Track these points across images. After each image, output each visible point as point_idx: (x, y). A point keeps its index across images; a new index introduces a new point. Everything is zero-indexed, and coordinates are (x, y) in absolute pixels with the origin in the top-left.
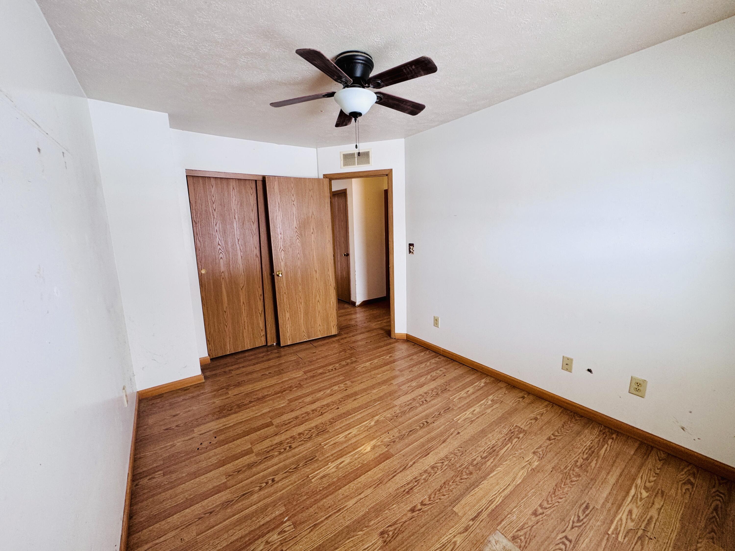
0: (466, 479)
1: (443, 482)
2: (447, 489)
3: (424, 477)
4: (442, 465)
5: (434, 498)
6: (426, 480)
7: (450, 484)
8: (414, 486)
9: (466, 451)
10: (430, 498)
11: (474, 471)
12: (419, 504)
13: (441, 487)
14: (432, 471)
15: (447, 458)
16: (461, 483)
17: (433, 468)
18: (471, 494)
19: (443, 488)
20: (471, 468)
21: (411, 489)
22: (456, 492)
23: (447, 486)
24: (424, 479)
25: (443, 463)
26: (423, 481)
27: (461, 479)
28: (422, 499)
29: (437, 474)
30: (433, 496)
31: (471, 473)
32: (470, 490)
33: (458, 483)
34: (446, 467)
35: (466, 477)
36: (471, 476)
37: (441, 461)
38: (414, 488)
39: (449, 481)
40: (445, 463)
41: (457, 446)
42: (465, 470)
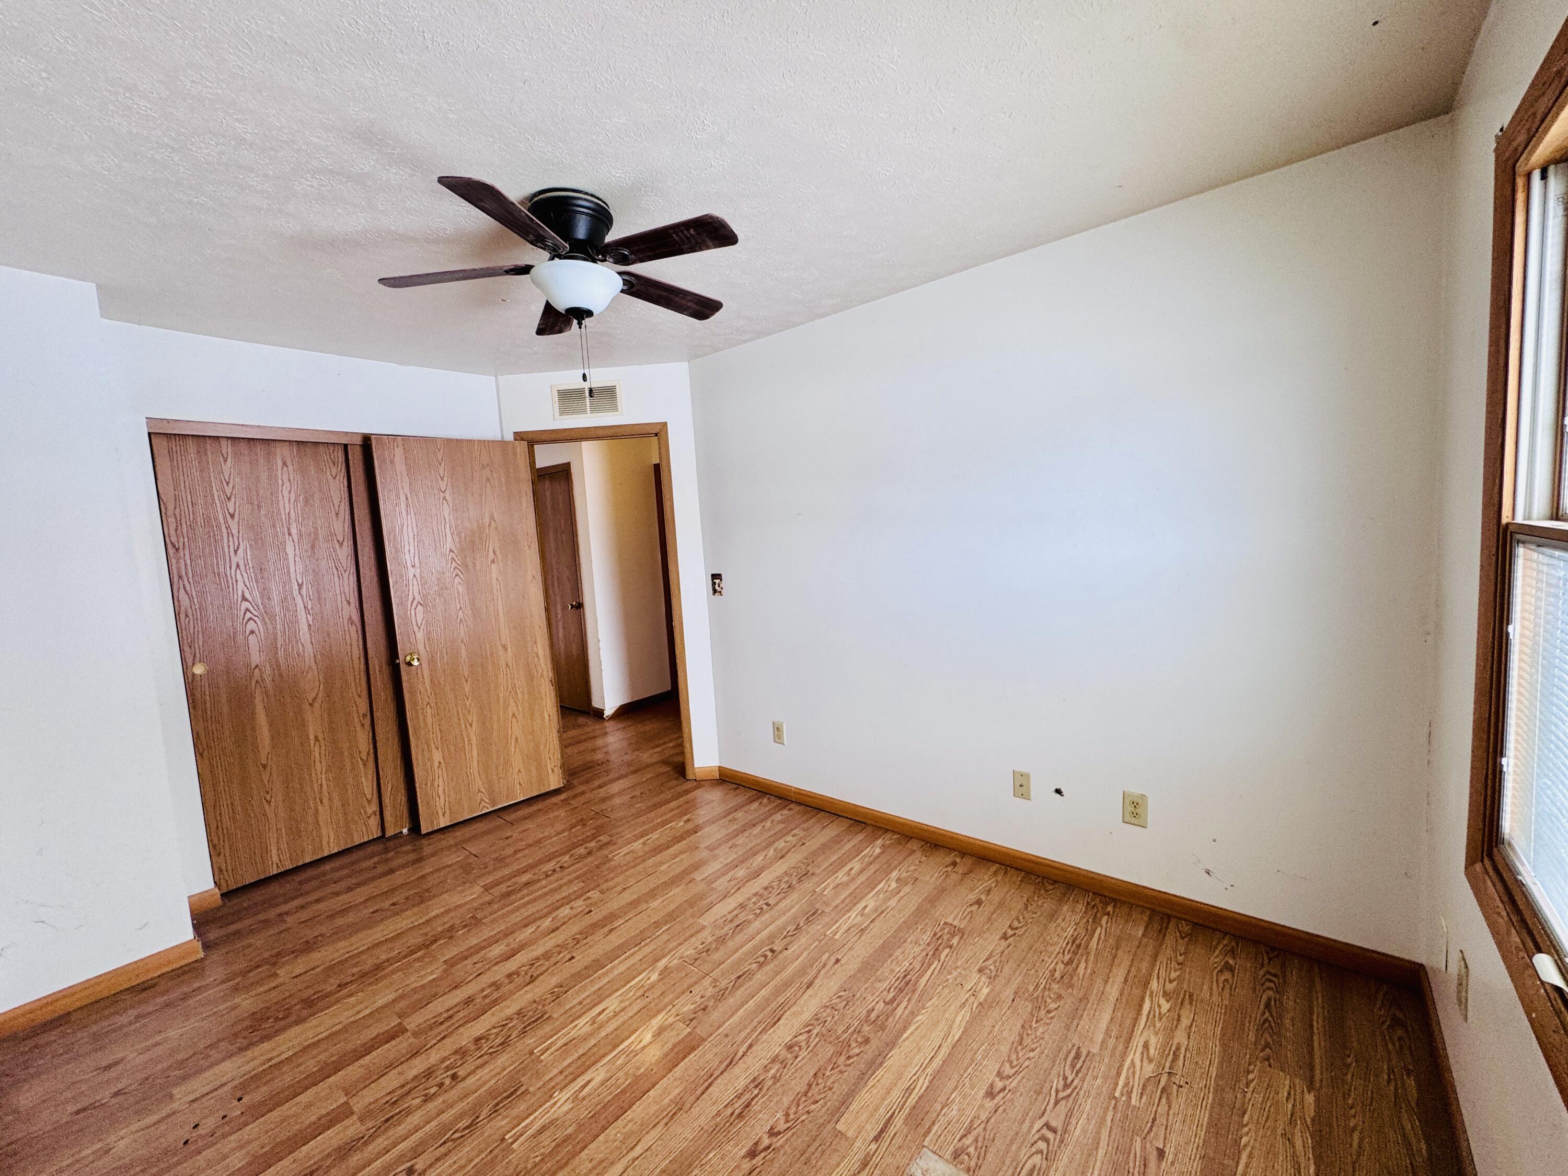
0: (858, 1055)
1: (812, 1073)
2: (821, 1087)
3: (773, 1072)
4: (809, 1037)
5: (795, 1113)
6: (776, 1079)
7: (828, 1073)
8: (753, 1099)
9: (854, 996)
10: (787, 1115)
11: (871, 1036)
12: (766, 1136)
13: (810, 1085)
14: (789, 1056)
15: (818, 1019)
16: (850, 1065)
17: (790, 1047)
18: (871, 1084)
19: (814, 1086)
20: (866, 1028)
21: (747, 1106)
22: (840, 1089)
23: (820, 1081)
24: (774, 1077)
25: (809, 1031)
26: (770, 1083)
27: (849, 1058)
28: (771, 1123)
29: (799, 1059)
30: (793, 1109)
31: (867, 1041)
32: (866, 1077)
33: (843, 1068)
34: (817, 1039)
35: (857, 1051)
36: (868, 1047)
37: (807, 1029)
38: (753, 1103)
39: (826, 1069)
40: (815, 1032)
41: (835, 988)
42: (855, 1036)
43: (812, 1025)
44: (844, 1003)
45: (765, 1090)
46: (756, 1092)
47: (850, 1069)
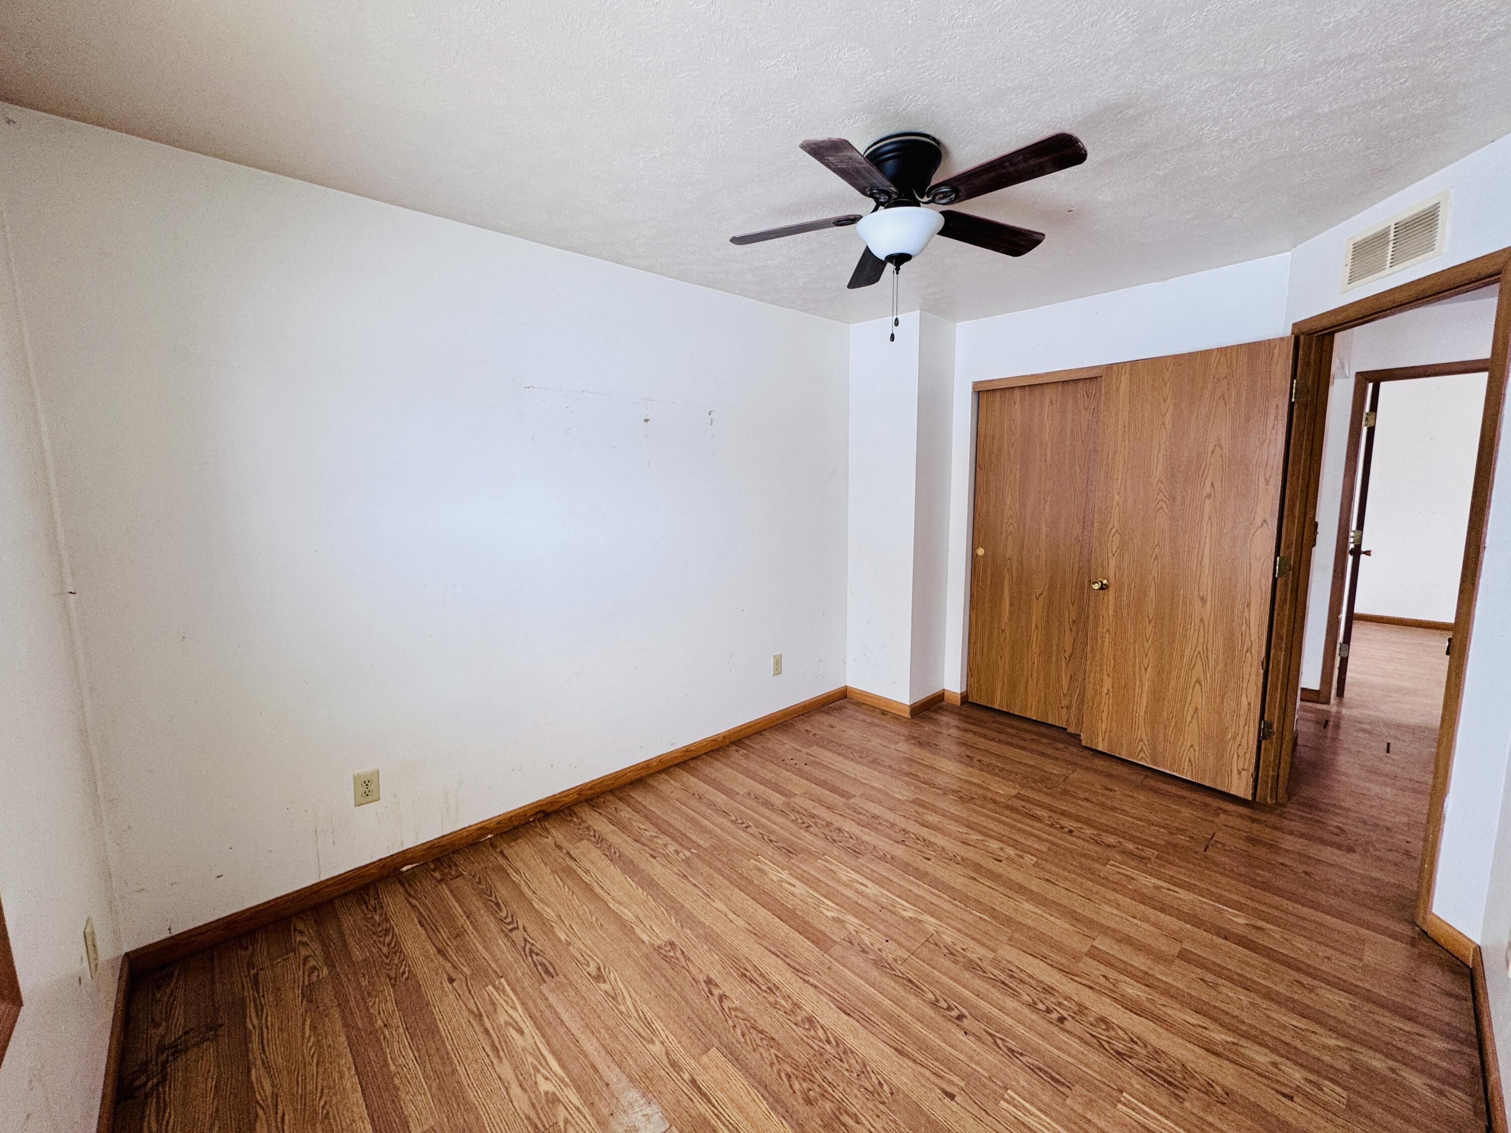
0: (791, 1086)
1: (776, 1036)
2: (759, 1042)
3: (783, 1002)
4: (820, 1040)
5: (736, 1016)
6: (775, 1005)
8: (757, 985)
9: (883, 1103)
10: (736, 1009)
11: (817, 1110)
12: (721, 992)
13: (762, 1032)
14: (799, 1018)
15: (845, 1052)
16: (779, 1074)
17: (810, 1020)
19: (761, 1035)
20: (828, 1106)
21: (751, 981)
23: (765, 1042)
24: (776, 1002)
25: (829, 1042)
26: (771, 999)
27: (789, 1077)
28: (732, 997)
29: (794, 1027)
30: (739, 1014)
31: (809, 1102)
32: (760, 1088)
33: (777, 1067)
41: (894, 1080)
42: (817, 1089)
43: (838, 1045)
44: (871, 1089)
45: (765, 995)
46: (764, 988)
47: (775, 1075)
